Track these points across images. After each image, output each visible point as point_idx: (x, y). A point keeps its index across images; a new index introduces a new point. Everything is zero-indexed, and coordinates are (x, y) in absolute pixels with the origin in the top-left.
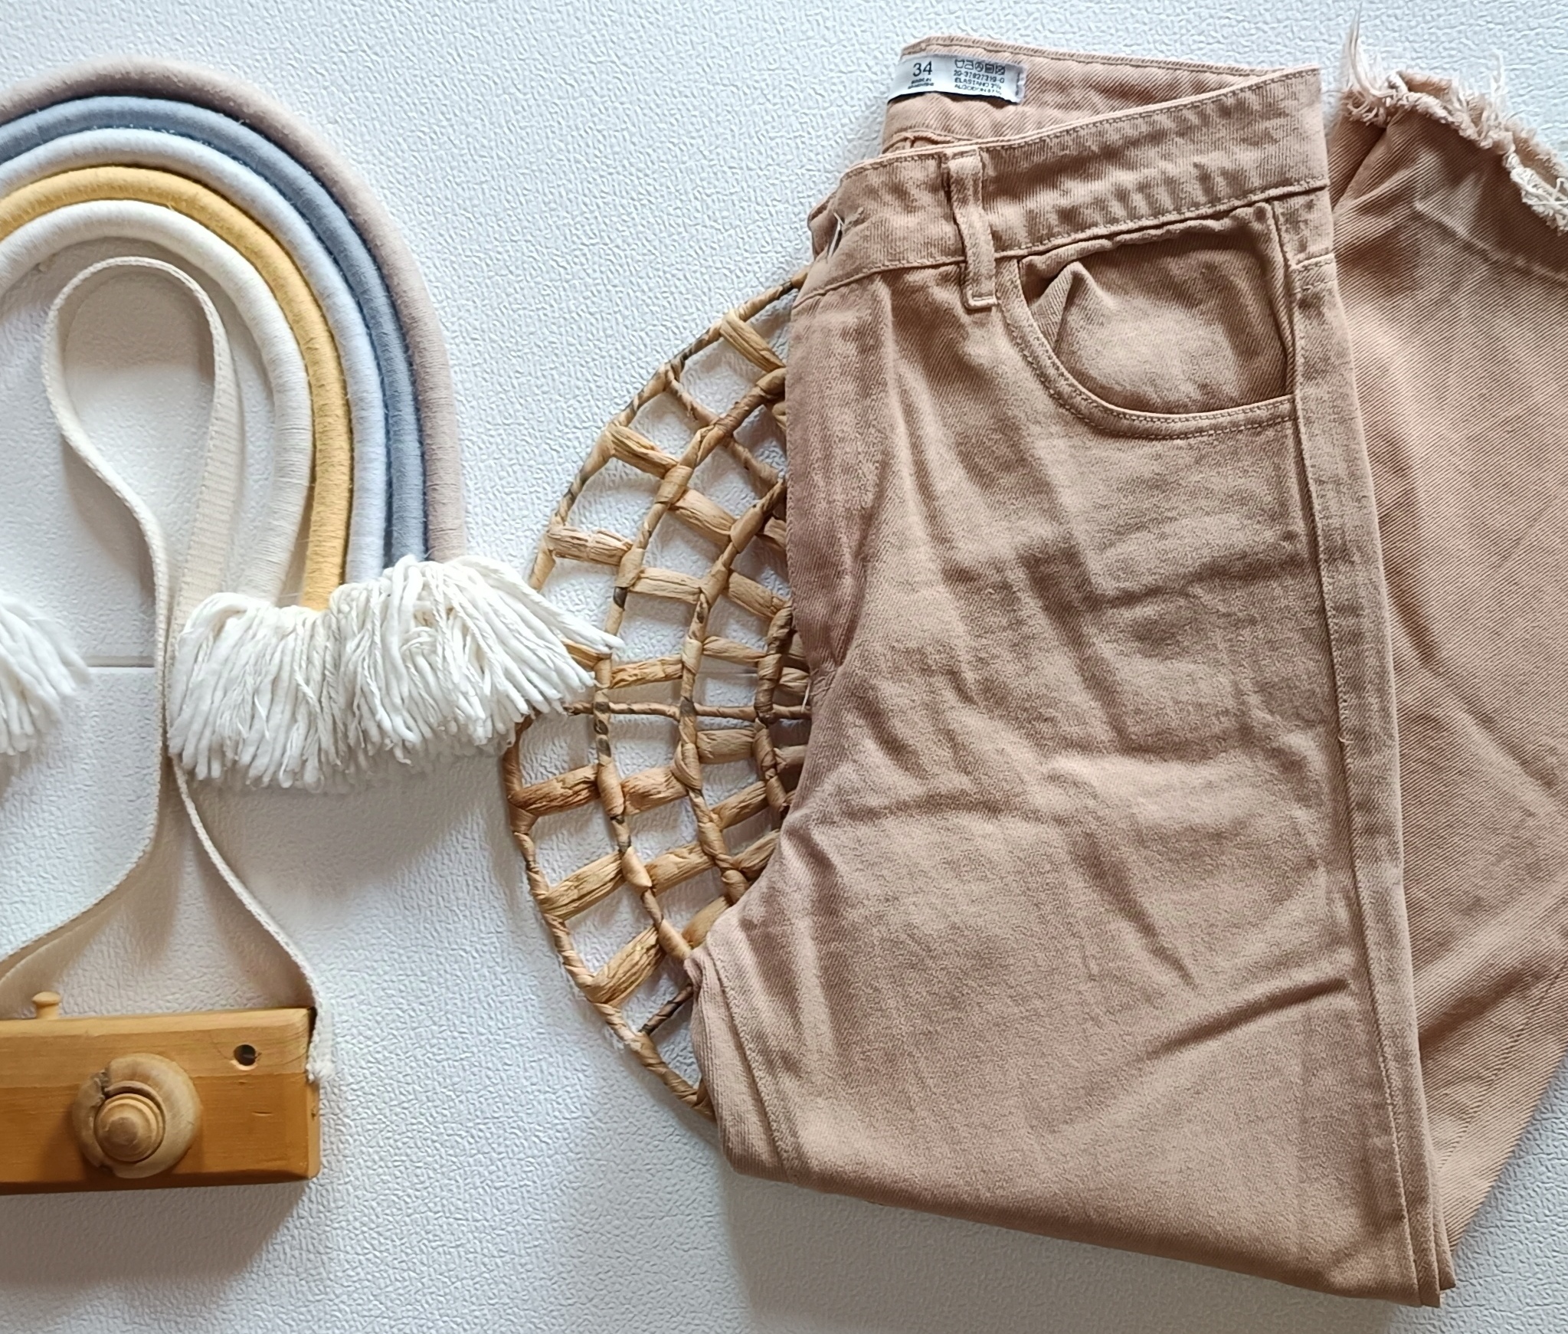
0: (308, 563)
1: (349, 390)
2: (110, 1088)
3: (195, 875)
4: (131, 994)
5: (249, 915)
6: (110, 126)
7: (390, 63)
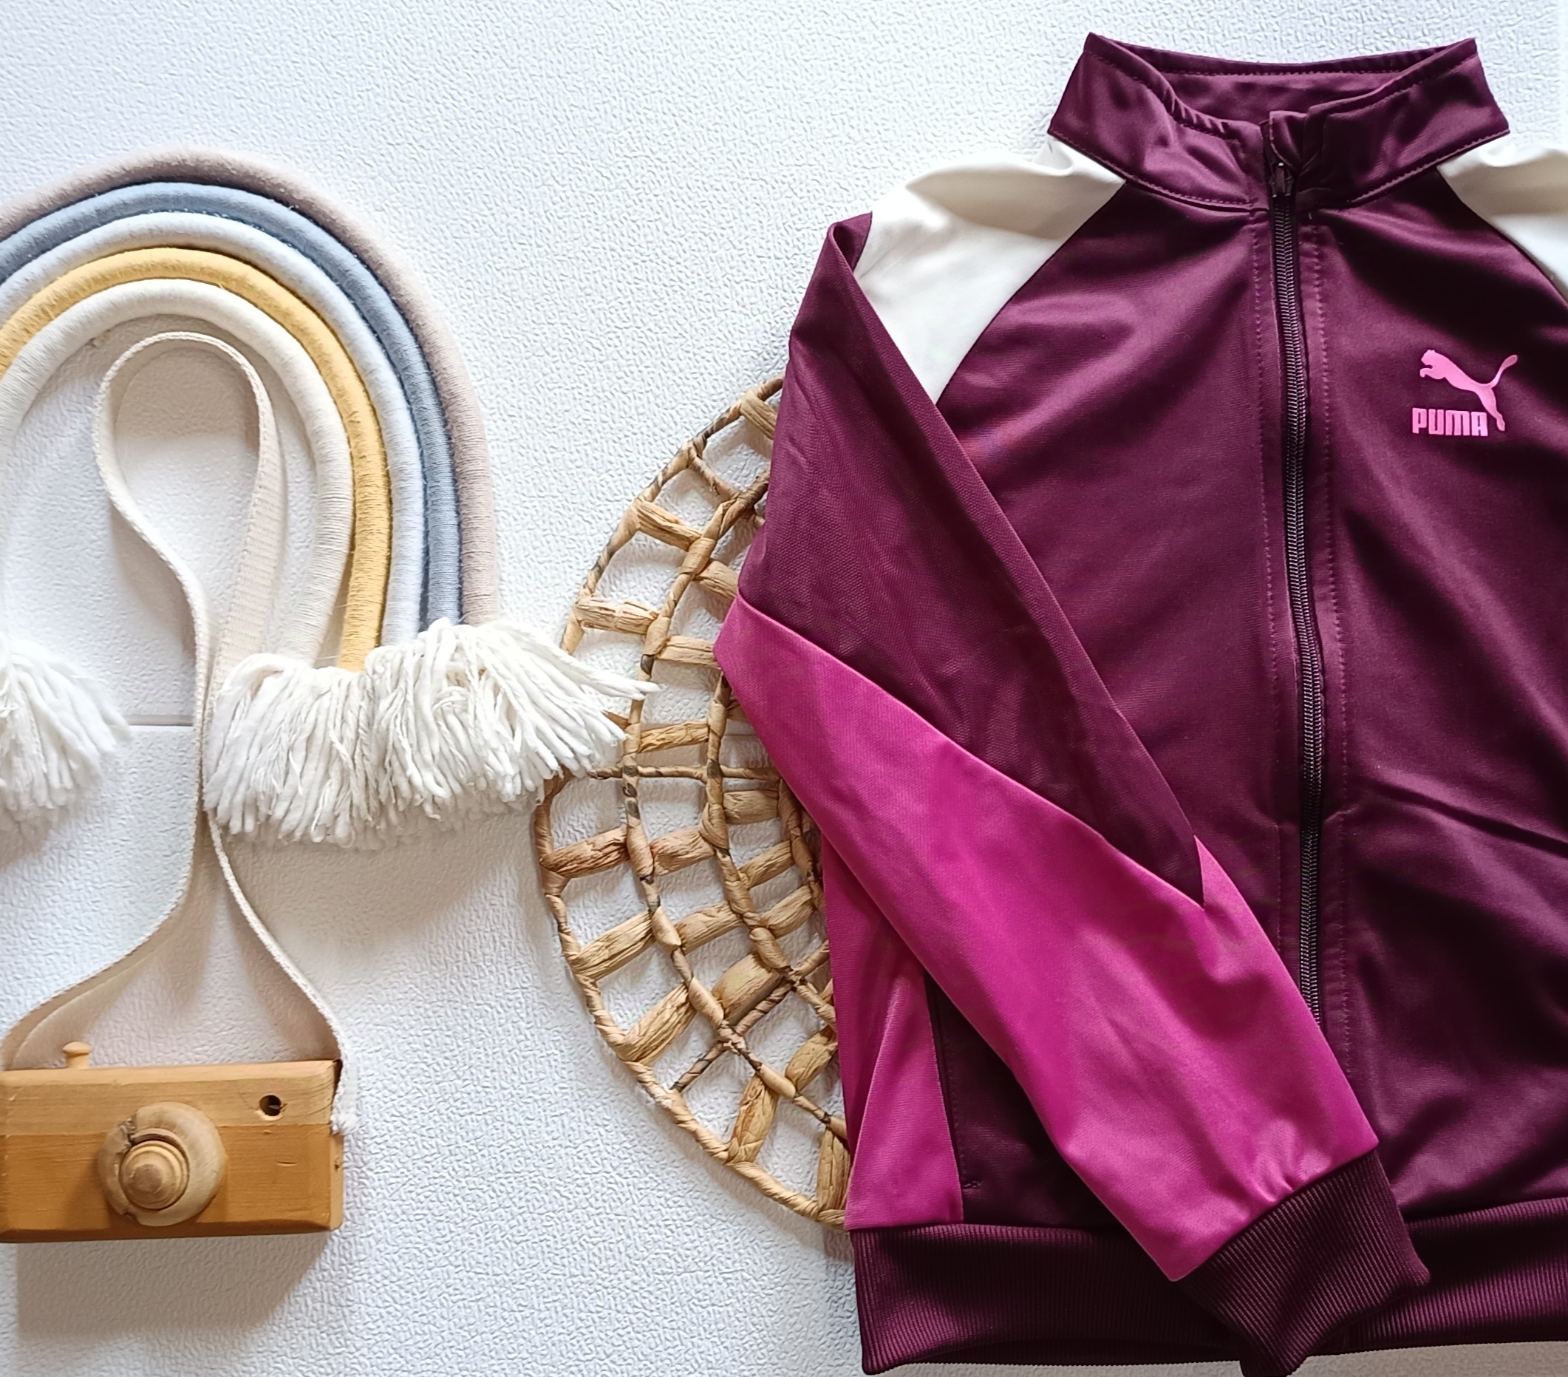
0: (346, 627)
1: (389, 461)
2: (137, 1135)
3: (226, 929)
4: (161, 1045)
5: (278, 968)
6: (167, 211)
7: (435, 155)
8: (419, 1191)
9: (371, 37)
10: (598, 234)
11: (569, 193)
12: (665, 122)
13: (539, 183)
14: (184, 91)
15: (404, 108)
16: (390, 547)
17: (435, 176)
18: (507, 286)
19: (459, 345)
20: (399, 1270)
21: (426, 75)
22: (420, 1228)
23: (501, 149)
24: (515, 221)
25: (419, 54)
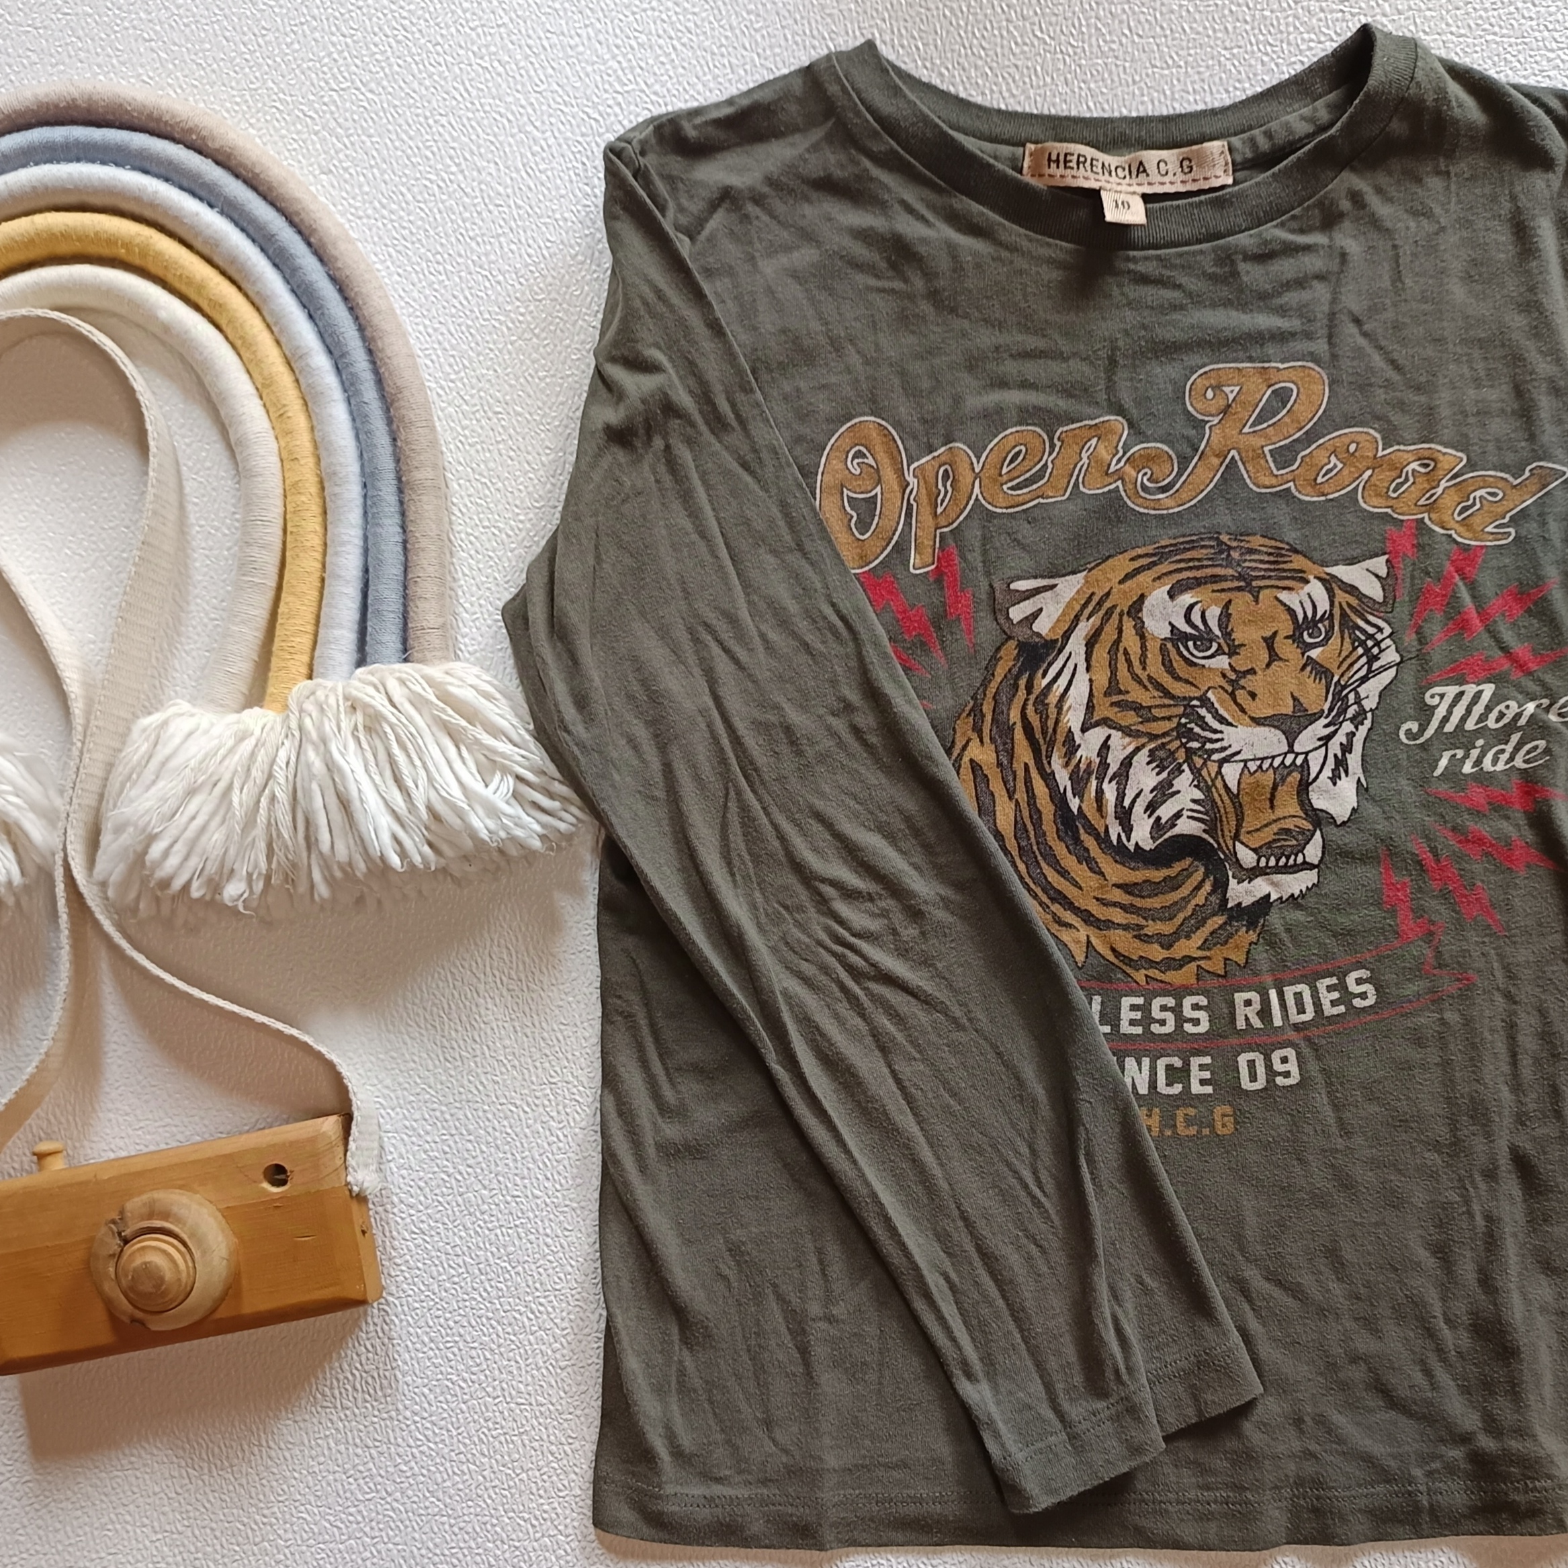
0: (275, 660)
1: (323, 463)
8: (448, 1315)
12: (660, 47)
15: (346, 44)
17: (390, 127)
18: (483, 258)
20: (430, 1405)
22: (452, 1357)
23: (467, 90)
24: (489, 179)
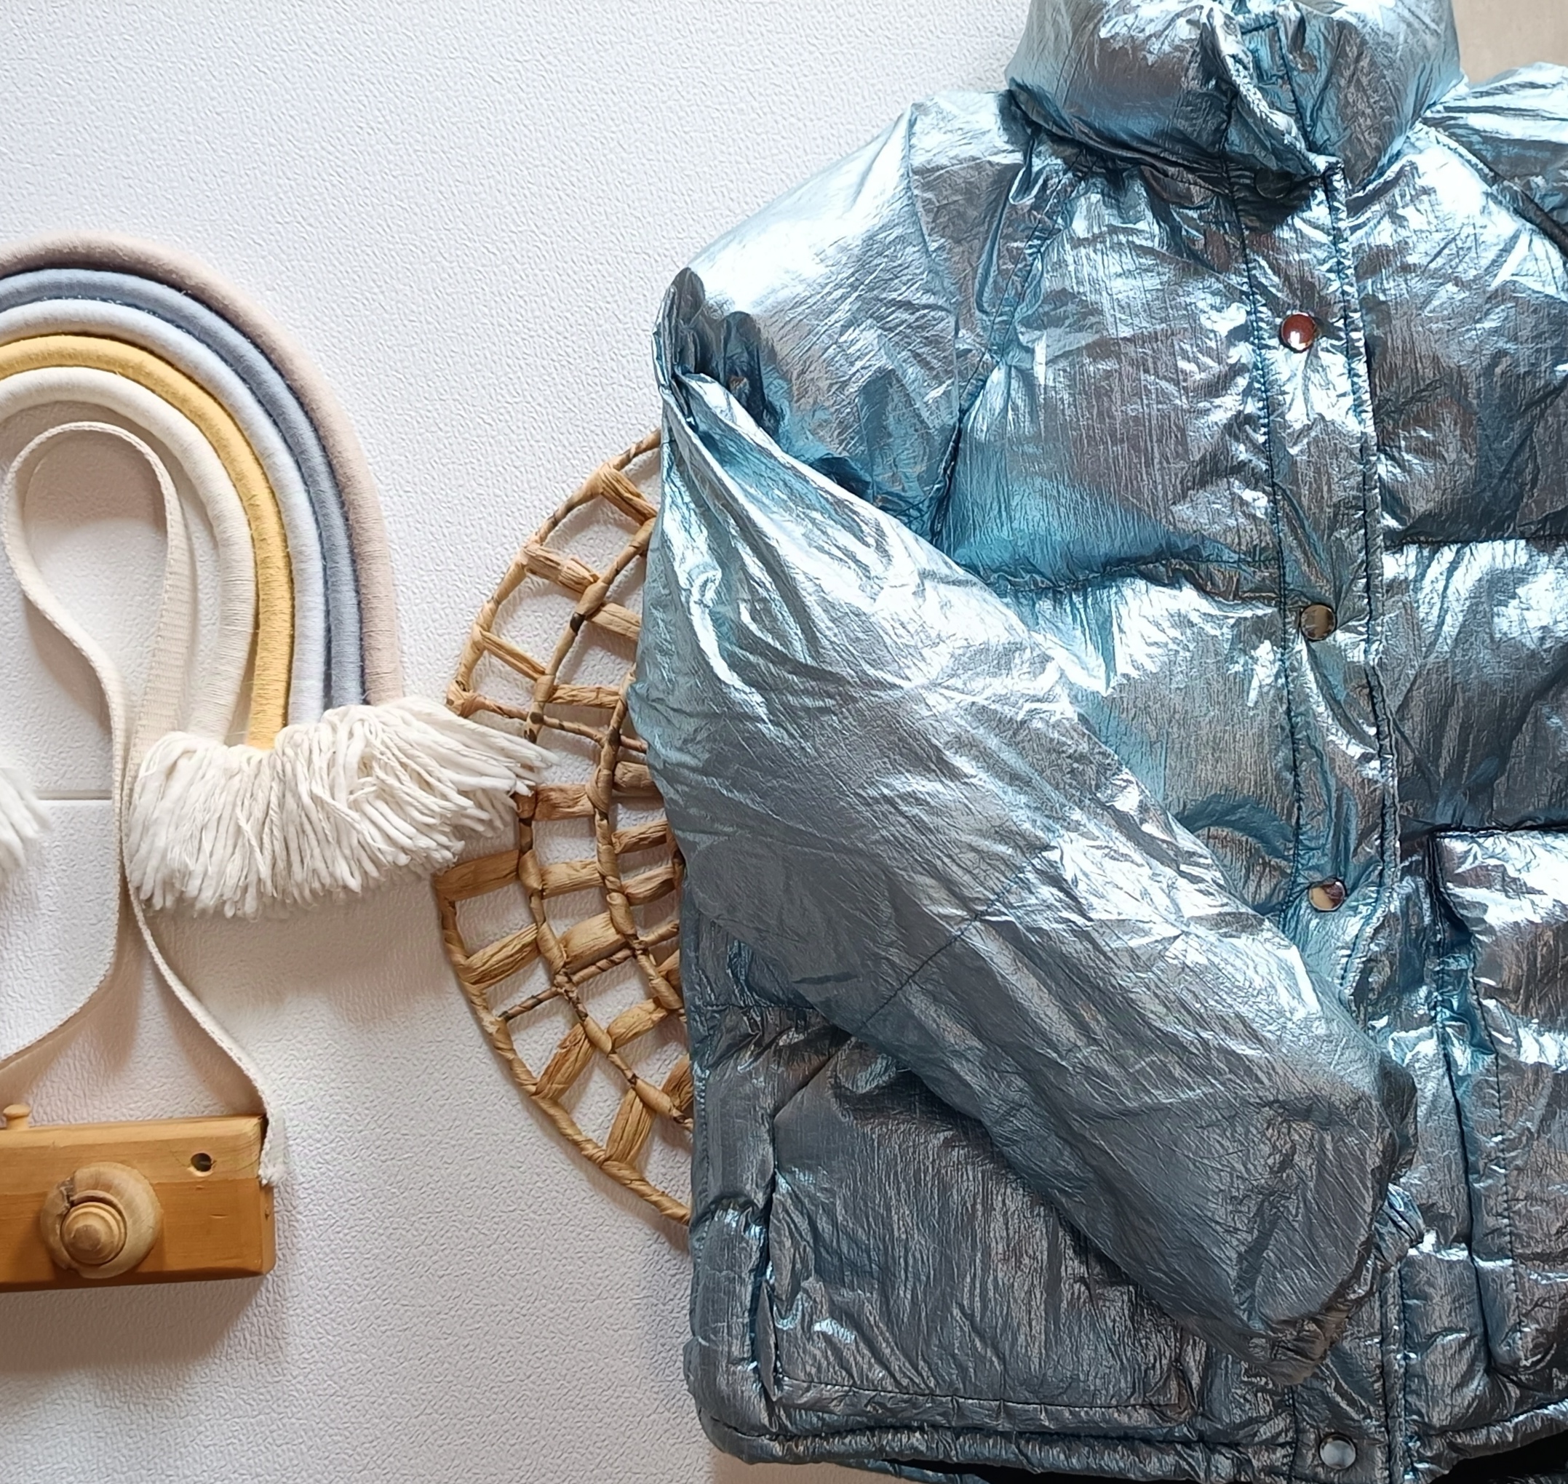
0: (253, 704)
1: (289, 543)
2: (75, 1198)
3: (154, 992)
4: (97, 1103)
5: (203, 1032)
6: (60, 298)
7: (324, 234)
8: (346, 1231)
9: (255, 114)
10: (486, 310)
11: (457, 270)
12: (549, 196)
13: (427, 260)
14: (72, 171)
15: (291, 186)
16: (293, 626)
17: (324, 255)
18: (399, 364)
19: (353, 422)
20: (330, 1304)
21: (311, 152)
22: (349, 1265)
23: (388, 226)
24: (404, 298)
25: (304, 131)
